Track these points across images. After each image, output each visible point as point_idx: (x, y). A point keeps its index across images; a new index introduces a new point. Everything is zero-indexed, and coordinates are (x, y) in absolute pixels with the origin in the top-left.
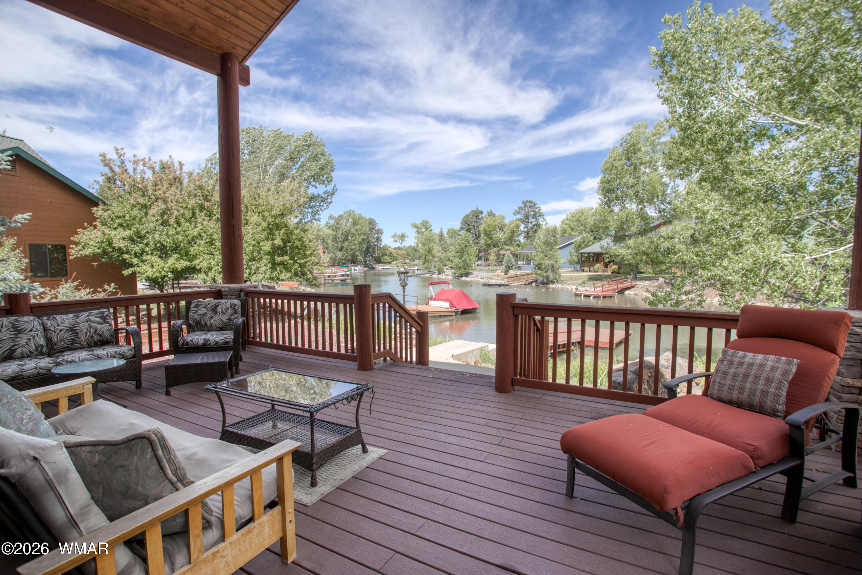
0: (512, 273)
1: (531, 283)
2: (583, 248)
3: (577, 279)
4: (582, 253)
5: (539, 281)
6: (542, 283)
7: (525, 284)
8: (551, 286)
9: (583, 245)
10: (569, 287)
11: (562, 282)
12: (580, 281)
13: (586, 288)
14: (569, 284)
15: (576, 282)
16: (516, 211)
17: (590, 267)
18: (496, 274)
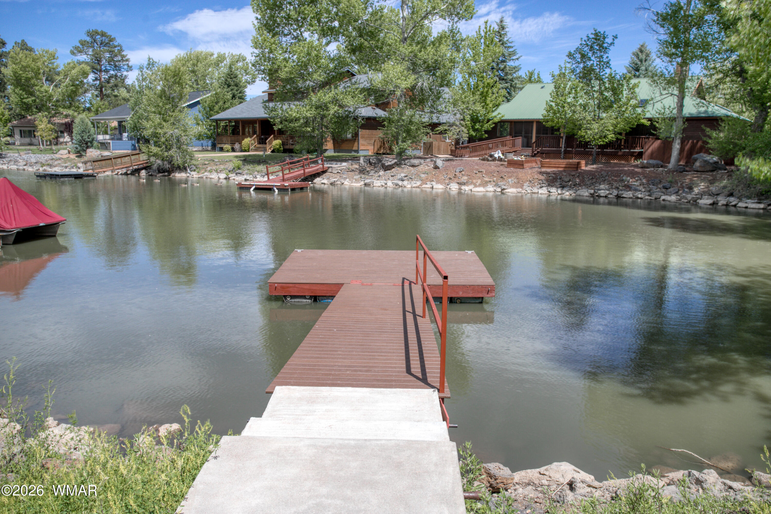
0: (92, 153)
1: (137, 171)
2: (218, 113)
3: (223, 162)
4: (217, 121)
5: (155, 167)
6: (161, 170)
7: (126, 174)
8: (179, 176)
9: (216, 108)
10: (214, 176)
11: (197, 168)
12: (230, 166)
13: (245, 177)
14: (210, 171)
15: (222, 167)
16: (76, 48)
17: (233, 143)
18: (57, 156)
